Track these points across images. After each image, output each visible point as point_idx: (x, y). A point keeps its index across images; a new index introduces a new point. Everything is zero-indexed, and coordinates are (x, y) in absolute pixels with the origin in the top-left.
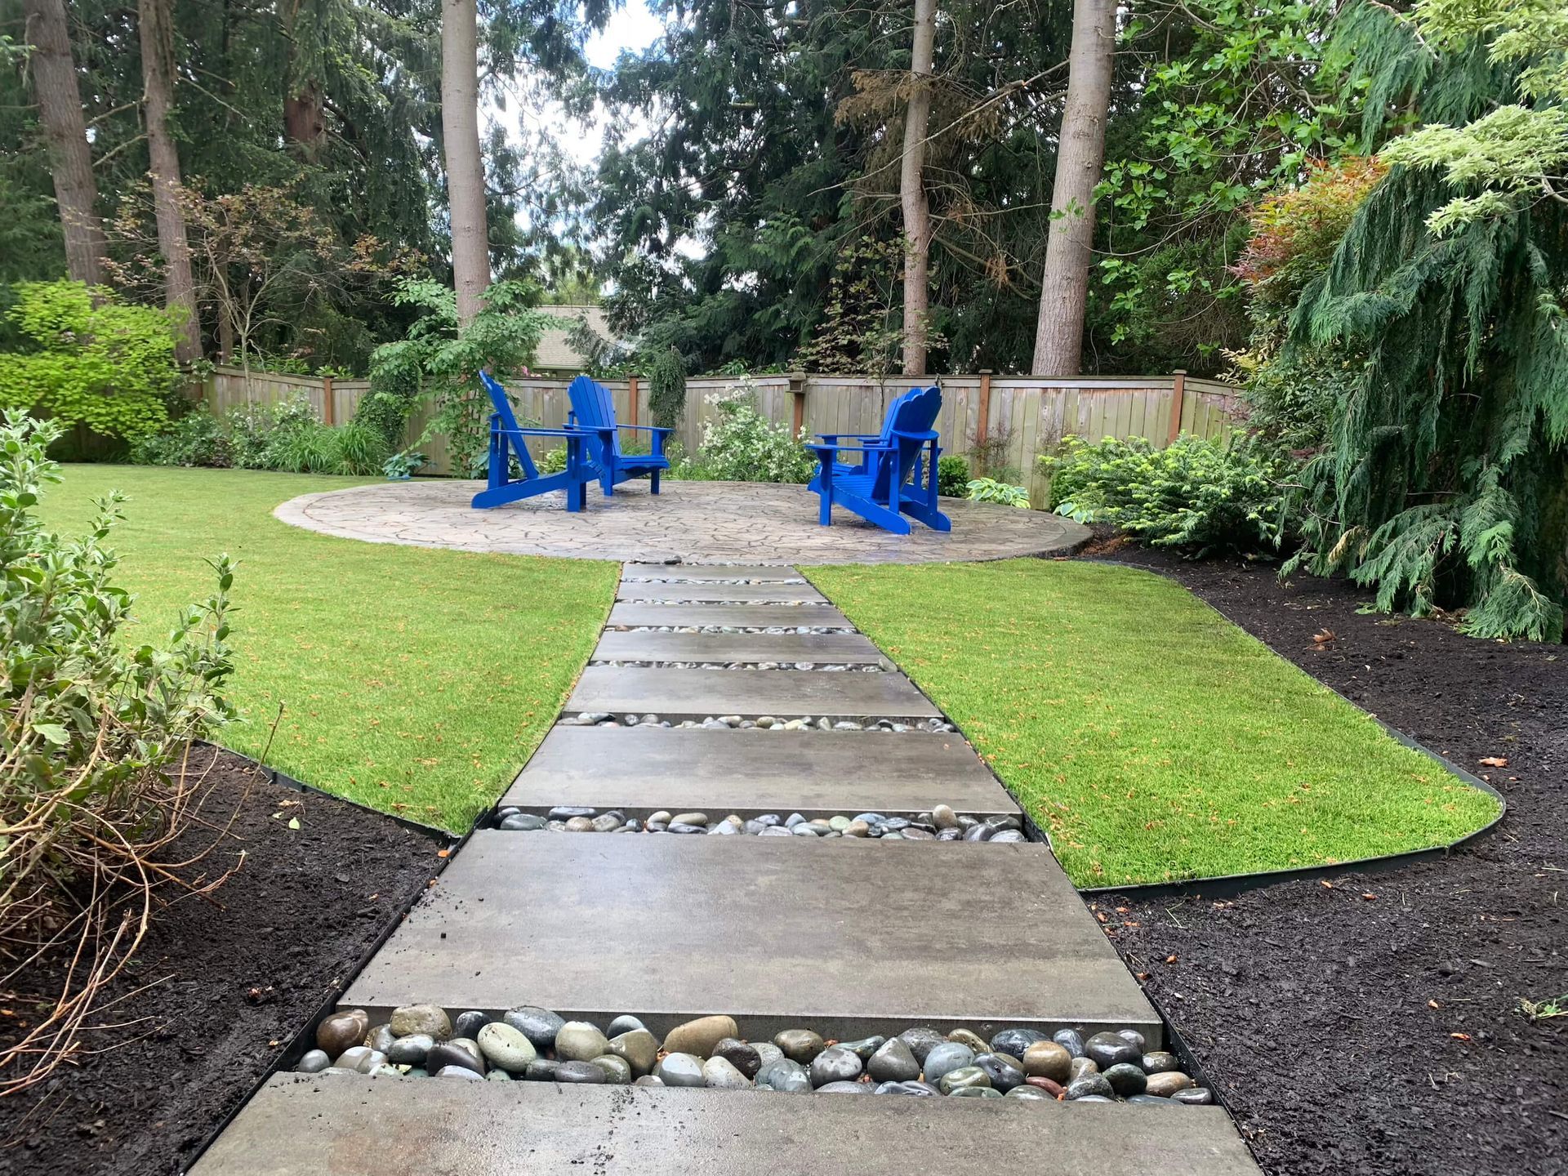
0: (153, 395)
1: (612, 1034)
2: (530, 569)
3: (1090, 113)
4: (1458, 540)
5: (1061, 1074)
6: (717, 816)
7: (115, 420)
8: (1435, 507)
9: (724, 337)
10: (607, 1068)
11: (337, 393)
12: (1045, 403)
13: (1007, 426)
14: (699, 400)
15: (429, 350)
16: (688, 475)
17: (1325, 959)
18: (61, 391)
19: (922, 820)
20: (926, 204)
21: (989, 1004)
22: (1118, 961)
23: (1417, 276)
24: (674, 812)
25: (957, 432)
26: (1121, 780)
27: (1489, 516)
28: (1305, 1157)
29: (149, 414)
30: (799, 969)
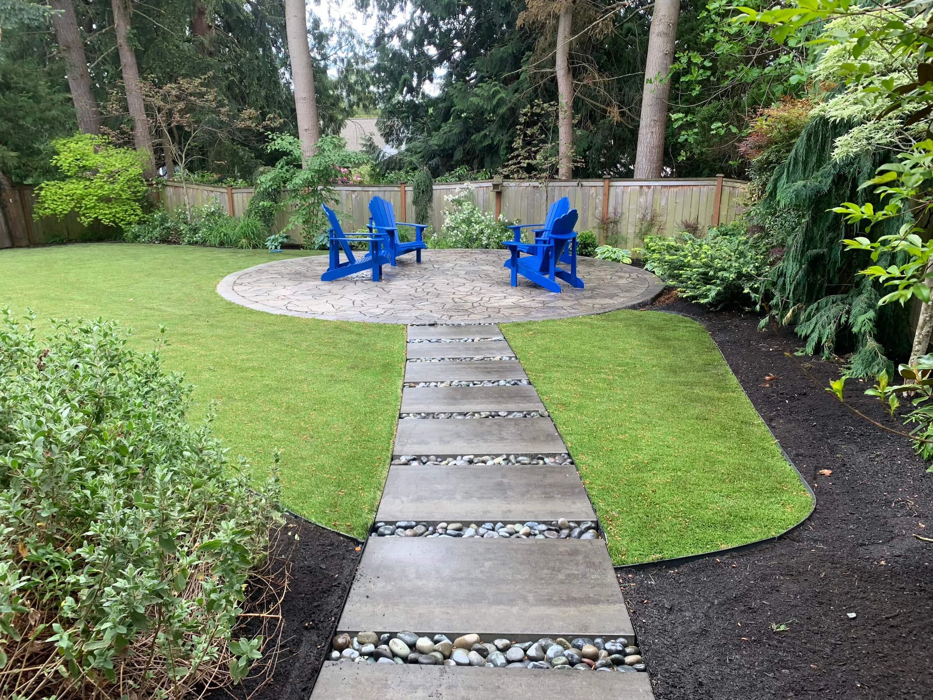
0: (134, 201)
1: (436, 642)
2: (359, 334)
3: (667, 20)
4: (848, 318)
5: (595, 657)
6: (467, 524)
7: (114, 216)
8: (839, 296)
9: (454, 148)
10: (435, 657)
11: (235, 195)
12: (641, 195)
13: (619, 210)
14: (440, 198)
15: (288, 175)
16: (437, 244)
17: (706, 600)
18: (84, 202)
19: (554, 525)
20: (571, 75)
21: (571, 627)
22: (623, 605)
23: (832, 171)
24: (448, 523)
25: (590, 212)
26: (645, 495)
27: (864, 306)
28: (671, 692)
29: (132, 212)
30: (502, 611)
